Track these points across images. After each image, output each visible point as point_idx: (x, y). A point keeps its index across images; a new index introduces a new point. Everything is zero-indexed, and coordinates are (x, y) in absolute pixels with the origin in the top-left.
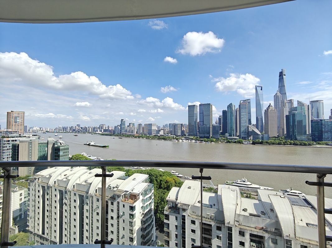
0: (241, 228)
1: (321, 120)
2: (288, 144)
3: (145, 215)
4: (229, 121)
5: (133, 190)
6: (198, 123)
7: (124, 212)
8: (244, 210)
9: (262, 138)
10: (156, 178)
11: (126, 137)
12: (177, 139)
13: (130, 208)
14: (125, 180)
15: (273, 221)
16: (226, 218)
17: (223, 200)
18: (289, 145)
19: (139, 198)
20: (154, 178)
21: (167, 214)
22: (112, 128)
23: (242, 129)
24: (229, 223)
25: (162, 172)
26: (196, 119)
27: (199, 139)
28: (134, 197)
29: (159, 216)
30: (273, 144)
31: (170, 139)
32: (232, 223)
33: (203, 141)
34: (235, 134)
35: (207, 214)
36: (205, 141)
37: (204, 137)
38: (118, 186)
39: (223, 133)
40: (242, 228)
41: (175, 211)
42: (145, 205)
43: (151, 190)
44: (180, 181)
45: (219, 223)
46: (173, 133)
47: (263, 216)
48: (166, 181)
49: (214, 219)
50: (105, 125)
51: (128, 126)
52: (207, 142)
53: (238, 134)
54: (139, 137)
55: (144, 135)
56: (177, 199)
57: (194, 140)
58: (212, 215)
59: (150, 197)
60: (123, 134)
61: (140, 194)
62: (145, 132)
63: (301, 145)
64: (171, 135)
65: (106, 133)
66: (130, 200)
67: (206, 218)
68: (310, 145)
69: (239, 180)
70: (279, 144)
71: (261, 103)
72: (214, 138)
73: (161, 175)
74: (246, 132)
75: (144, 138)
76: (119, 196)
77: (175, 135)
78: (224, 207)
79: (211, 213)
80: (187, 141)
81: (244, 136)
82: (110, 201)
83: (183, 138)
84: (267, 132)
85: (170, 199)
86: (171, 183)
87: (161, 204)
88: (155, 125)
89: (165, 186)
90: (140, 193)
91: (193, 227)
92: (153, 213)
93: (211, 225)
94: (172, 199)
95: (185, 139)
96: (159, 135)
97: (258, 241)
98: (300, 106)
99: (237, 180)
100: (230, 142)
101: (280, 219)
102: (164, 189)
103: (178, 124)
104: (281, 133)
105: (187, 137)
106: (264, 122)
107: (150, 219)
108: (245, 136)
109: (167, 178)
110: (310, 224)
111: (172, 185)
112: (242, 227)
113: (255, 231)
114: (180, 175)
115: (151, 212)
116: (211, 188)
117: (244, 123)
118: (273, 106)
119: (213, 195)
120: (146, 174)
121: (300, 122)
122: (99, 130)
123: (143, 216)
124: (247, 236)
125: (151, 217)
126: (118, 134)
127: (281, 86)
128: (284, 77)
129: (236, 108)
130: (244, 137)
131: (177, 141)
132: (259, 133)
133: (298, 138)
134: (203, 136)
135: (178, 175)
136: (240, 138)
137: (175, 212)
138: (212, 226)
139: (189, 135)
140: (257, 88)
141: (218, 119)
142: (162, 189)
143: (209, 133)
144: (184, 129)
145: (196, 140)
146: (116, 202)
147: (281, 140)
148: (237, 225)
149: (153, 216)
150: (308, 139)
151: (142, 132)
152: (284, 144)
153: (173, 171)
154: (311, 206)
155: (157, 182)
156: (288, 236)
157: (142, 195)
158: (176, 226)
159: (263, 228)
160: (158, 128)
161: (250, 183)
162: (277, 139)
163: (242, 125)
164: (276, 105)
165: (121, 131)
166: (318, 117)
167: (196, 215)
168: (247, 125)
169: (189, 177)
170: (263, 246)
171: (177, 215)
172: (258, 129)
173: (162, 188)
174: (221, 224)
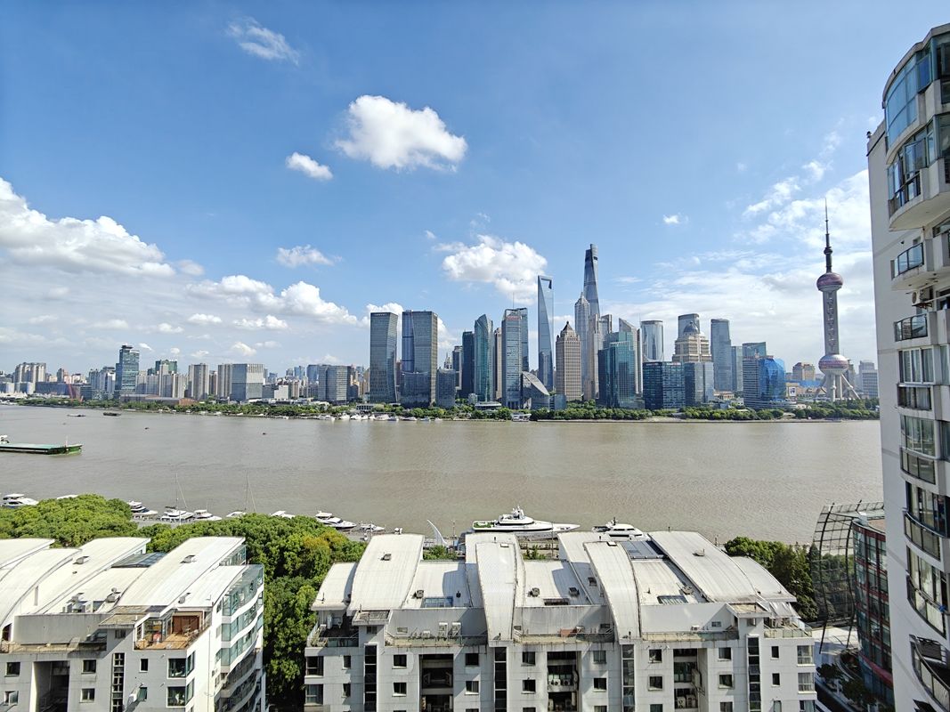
0: (526, 645)
1: (660, 364)
2: (602, 418)
3: (229, 678)
4: (478, 361)
5: (184, 598)
6: (399, 364)
7: (143, 689)
8: (531, 593)
9: (552, 404)
10: (265, 542)
11: (140, 409)
12: (334, 413)
13: (171, 666)
14: (148, 566)
15: (597, 607)
16: (490, 627)
17: (481, 578)
18: (604, 420)
19: (209, 624)
20: (258, 545)
21: (316, 655)
22: (78, 378)
23: (510, 383)
24: (498, 638)
25: (285, 519)
26: (394, 354)
27: (401, 410)
28: (187, 623)
29: (275, 667)
30: (574, 417)
31: (310, 413)
32: (505, 636)
33: (411, 415)
34: (491, 396)
35: (440, 627)
36: (416, 417)
37: (416, 405)
38: (117, 596)
39: (464, 394)
40: (529, 642)
41: (342, 640)
42: (233, 642)
43: (253, 587)
44: (348, 540)
45: (473, 645)
46: (322, 394)
47: (574, 599)
48: (302, 547)
49: (459, 635)
50: (45, 365)
51: (150, 371)
52: (423, 417)
53: (499, 395)
54: (195, 410)
55: (214, 402)
56: (348, 602)
57: (387, 413)
58: (453, 627)
59: (251, 610)
60: (127, 400)
61: (215, 608)
62: (220, 393)
63: (626, 418)
64: (315, 400)
65: (48, 396)
66: (172, 637)
67: (439, 638)
68: (642, 417)
69: (505, 516)
70: (586, 417)
71: (550, 319)
72: (441, 406)
73: (281, 533)
74: (517, 390)
75: (214, 411)
76: (122, 634)
77: (327, 399)
78: (485, 597)
79: (452, 619)
80: (366, 417)
81: (512, 400)
82: (81, 657)
83: (352, 410)
84: (561, 391)
85: (326, 604)
86: (318, 553)
87: (285, 625)
88: (257, 368)
89: (298, 566)
90: (213, 604)
91: (400, 674)
92: (258, 664)
93: (450, 657)
94: (332, 604)
95: (359, 411)
96: (274, 401)
97: (564, 666)
98: (624, 330)
99: (501, 517)
100: (480, 417)
101: (611, 600)
102: (295, 574)
103: (336, 367)
104: (590, 393)
105: (366, 404)
106: (554, 365)
107: (248, 686)
108: (515, 400)
109: (305, 538)
110: (663, 597)
111: (320, 558)
112: (529, 640)
113: (560, 644)
114: (346, 524)
115: (253, 661)
116: (437, 548)
117: (514, 368)
118: (574, 329)
119: (453, 566)
120: (225, 535)
121: (624, 366)
122: (11, 386)
123: (224, 681)
124: (542, 662)
125: (252, 678)
126: (106, 398)
127: (590, 284)
128: (594, 261)
129: (495, 329)
130: (513, 403)
131: (333, 419)
132: (545, 392)
133: (621, 402)
134: (412, 401)
135: (339, 522)
136: (503, 405)
137: (342, 644)
138: (455, 657)
139: (371, 400)
140: (541, 281)
141: (451, 356)
142: (286, 578)
143: (429, 393)
144: (355, 382)
145: (393, 412)
146: (110, 654)
147: (589, 409)
148: (517, 638)
149: (260, 674)
150: (639, 405)
151: (207, 391)
152: (596, 418)
153: (321, 514)
154: (662, 556)
155: (270, 557)
156: (626, 637)
157: (221, 612)
158: (347, 687)
159: (575, 631)
160: (269, 380)
161: (530, 520)
162: (580, 405)
163: (508, 371)
164: (579, 326)
165: (118, 387)
166: (654, 358)
167: (408, 635)
168: (520, 372)
169: (372, 526)
170: (575, 675)
171: (352, 651)
172: (542, 382)
173: (285, 572)
174: (478, 645)
